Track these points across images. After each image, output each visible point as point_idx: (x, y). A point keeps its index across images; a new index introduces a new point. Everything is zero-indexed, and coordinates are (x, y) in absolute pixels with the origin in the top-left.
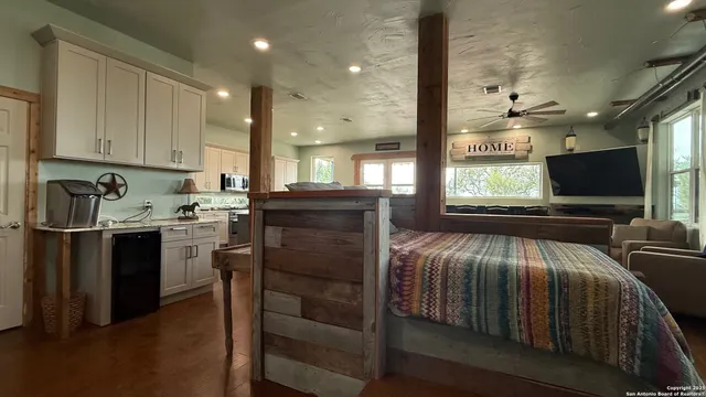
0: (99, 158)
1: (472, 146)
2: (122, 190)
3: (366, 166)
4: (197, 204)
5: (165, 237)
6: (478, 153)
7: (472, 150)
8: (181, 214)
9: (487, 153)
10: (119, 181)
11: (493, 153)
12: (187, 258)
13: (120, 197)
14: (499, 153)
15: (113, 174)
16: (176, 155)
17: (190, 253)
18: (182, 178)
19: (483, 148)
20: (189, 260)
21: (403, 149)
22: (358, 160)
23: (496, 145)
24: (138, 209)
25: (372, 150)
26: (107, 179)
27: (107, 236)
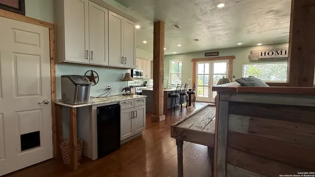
0: (87, 62)
1: (263, 53)
2: (96, 80)
3: (199, 65)
4: (132, 87)
5: (122, 107)
6: (267, 56)
7: (263, 55)
8: (124, 92)
9: (273, 56)
10: (95, 75)
11: (277, 56)
12: (132, 118)
13: (96, 84)
14: (281, 56)
15: (92, 71)
16: (123, 60)
17: (133, 115)
18: (124, 72)
19: (270, 53)
20: (133, 119)
21: (220, 55)
22: (195, 61)
23: (279, 52)
24: (105, 90)
25: (203, 56)
26: (89, 74)
27: (94, 108)
